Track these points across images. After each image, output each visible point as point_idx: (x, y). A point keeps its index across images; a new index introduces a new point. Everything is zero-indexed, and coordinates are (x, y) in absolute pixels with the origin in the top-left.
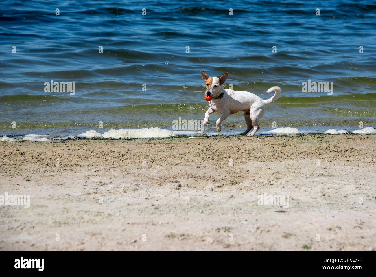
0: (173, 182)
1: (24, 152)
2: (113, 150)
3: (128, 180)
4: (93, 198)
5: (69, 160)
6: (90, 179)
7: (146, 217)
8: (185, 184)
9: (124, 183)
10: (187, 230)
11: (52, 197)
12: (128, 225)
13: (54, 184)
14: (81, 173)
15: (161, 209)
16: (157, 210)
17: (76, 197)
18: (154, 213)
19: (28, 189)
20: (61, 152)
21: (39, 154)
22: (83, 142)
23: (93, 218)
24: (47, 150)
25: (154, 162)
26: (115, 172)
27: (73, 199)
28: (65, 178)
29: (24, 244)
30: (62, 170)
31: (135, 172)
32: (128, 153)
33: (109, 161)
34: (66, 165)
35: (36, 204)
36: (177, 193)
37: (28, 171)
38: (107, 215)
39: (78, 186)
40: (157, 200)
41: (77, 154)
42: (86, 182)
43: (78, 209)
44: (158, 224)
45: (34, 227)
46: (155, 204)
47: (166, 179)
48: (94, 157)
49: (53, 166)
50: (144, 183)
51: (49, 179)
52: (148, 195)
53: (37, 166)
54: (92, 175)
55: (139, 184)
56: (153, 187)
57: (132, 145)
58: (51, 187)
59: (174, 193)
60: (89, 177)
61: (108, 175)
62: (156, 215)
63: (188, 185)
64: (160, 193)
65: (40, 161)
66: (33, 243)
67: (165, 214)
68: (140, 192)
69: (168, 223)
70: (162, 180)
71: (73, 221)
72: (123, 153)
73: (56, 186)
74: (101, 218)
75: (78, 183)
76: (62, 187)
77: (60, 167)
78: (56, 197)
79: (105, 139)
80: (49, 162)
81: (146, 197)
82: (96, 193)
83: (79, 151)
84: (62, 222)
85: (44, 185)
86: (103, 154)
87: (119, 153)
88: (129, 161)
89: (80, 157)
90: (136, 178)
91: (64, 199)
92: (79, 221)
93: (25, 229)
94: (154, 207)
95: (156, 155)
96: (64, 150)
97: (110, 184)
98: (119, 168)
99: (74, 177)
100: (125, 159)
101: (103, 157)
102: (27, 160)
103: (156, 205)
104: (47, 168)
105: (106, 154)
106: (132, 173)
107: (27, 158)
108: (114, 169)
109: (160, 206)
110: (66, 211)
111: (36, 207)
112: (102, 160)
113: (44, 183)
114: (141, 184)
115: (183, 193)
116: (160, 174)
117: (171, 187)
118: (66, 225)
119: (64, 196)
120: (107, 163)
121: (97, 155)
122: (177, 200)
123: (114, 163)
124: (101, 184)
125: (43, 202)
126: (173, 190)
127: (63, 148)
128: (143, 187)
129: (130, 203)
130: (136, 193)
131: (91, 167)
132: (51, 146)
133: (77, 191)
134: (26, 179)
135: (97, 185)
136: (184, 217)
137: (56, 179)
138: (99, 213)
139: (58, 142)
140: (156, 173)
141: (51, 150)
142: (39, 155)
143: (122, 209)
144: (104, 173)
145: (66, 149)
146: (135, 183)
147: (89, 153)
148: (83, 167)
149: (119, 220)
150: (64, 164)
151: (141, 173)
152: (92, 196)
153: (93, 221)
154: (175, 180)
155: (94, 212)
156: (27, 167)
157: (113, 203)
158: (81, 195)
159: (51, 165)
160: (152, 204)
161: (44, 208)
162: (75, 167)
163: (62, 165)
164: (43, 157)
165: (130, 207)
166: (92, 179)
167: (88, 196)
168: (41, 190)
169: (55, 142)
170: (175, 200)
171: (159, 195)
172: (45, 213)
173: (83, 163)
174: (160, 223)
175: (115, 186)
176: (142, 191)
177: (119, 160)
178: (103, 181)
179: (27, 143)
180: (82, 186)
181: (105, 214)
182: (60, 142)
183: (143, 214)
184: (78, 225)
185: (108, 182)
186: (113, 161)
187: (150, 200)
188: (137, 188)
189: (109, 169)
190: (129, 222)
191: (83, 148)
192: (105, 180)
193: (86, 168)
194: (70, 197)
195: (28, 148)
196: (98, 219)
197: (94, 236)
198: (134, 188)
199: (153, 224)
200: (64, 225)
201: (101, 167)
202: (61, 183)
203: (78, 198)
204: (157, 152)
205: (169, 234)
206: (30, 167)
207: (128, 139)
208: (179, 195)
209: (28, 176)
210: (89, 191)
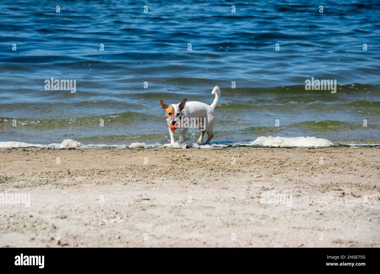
0: (336, 190)
1: (189, 158)
2: (273, 158)
3: (290, 186)
4: (258, 202)
5: (232, 166)
6: (253, 184)
7: (312, 222)
8: (349, 192)
9: (286, 189)
10: (356, 237)
11: (219, 200)
12: (294, 229)
13: (219, 187)
14: (244, 178)
15: (325, 215)
16: (322, 216)
17: (241, 200)
18: (319, 218)
19: (195, 191)
20: (224, 158)
21: (204, 159)
22: (244, 149)
23: (259, 221)
24: (211, 156)
25: (316, 170)
26: (277, 179)
27: (238, 202)
28: (229, 183)
29: (196, 242)
30: (226, 175)
31: (297, 178)
32: (288, 161)
33: (270, 168)
34: (229, 171)
35: (205, 206)
36: (341, 200)
37: (195, 175)
38: (272, 219)
39: (242, 190)
40: (322, 207)
41: (239, 160)
42: (250, 187)
43: (244, 212)
44: (324, 229)
45: (204, 226)
46: (319, 211)
47: (329, 186)
48: (255, 164)
49: (217, 171)
50: (306, 190)
51: (214, 183)
52: (312, 201)
53: (202, 170)
54: (255, 181)
55: (301, 191)
56: (315, 194)
57: (292, 153)
58: (217, 190)
59: (338, 200)
60: (251, 182)
61: (270, 181)
62: (322, 221)
63: (352, 193)
64: (324, 200)
65: (205, 166)
66: (204, 241)
67: (331, 220)
68: (303, 198)
69: (335, 229)
70: (325, 188)
71: (240, 223)
72: (284, 160)
73: (221, 190)
74: (266, 221)
75: (242, 187)
76: (227, 191)
77: (224, 172)
78: (222, 200)
79: (265, 147)
80: (213, 167)
81: (310, 203)
82: (260, 198)
83: (240, 158)
84: (230, 222)
85: (210, 188)
86: (264, 161)
87: (279, 161)
88: (290, 168)
89: (242, 164)
90: (298, 185)
91: (230, 202)
92: (245, 222)
93: (196, 228)
94: (319, 213)
95: (317, 163)
96: (226, 156)
97: (272, 189)
98: (280, 174)
99: (237, 182)
100: (286, 167)
101: (263, 164)
102: (193, 165)
103: (321, 211)
104: (211, 173)
105: (266, 161)
106: (293, 180)
107: (193, 163)
108: (276, 176)
109: (324, 213)
110: (233, 213)
111: (205, 208)
112: (264, 166)
113: (209, 187)
114: (303, 191)
115: (347, 201)
116: (322, 182)
117: (335, 195)
118: (234, 226)
119: (230, 199)
120: (269, 170)
121: (258, 162)
122: (342, 207)
123: (275, 170)
124: (263, 189)
125: (211, 204)
126: (337, 197)
127: (225, 155)
128: (305, 193)
129: (294, 209)
130: (300, 199)
131: (253, 173)
132: (214, 152)
133: (242, 195)
134: (193, 182)
135: (260, 190)
136: (351, 224)
137: (221, 183)
138: (264, 217)
139: (220, 149)
140: (318, 181)
141: (214, 157)
142: (203, 161)
143: (286, 213)
144: (266, 179)
145: (228, 156)
146: (297, 190)
147: (250, 160)
148: (245, 173)
149: (285, 223)
150: (227, 169)
151: (302, 180)
152: (256, 200)
153: (259, 223)
154: (337, 188)
155: (260, 215)
156: (193, 172)
157: (277, 207)
158: (246, 199)
159: (215, 170)
160: (317, 210)
161: (212, 210)
162: (237, 172)
163: (225, 171)
164: (208, 162)
165: (294, 212)
166: (255, 185)
167: (252, 200)
168: (208, 193)
169: (218, 149)
170: (340, 207)
171: (322, 201)
172: (213, 214)
173: (245, 169)
174: (326, 229)
175: (278, 191)
176: (305, 197)
177: (279, 167)
178: (266, 187)
179: (192, 149)
180: (245, 191)
181: (270, 218)
182: (222, 149)
183: (308, 219)
184: (245, 226)
185: (270, 187)
186: (274, 168)
187: (314, 206)
188: (300, 194)
189: (270, 175)
190: (295, 226)
191: (245, 155)
192: (267, 185)
193: (248, 173)
194: (236, 200)
195: (193, 154)
196: (263, 222)
197: (261, 238)
198: (297, 194)
199: (319, 230)
200: (232, 226)
201: (263, 173)
202: (225, 187)
203: (243, 201)
204: (317, 160)
205: (337, 240)
206: (196, 172)
207: (288, 148)
208: (344, 203)
209: (194, 180)
210: (253, 196)
